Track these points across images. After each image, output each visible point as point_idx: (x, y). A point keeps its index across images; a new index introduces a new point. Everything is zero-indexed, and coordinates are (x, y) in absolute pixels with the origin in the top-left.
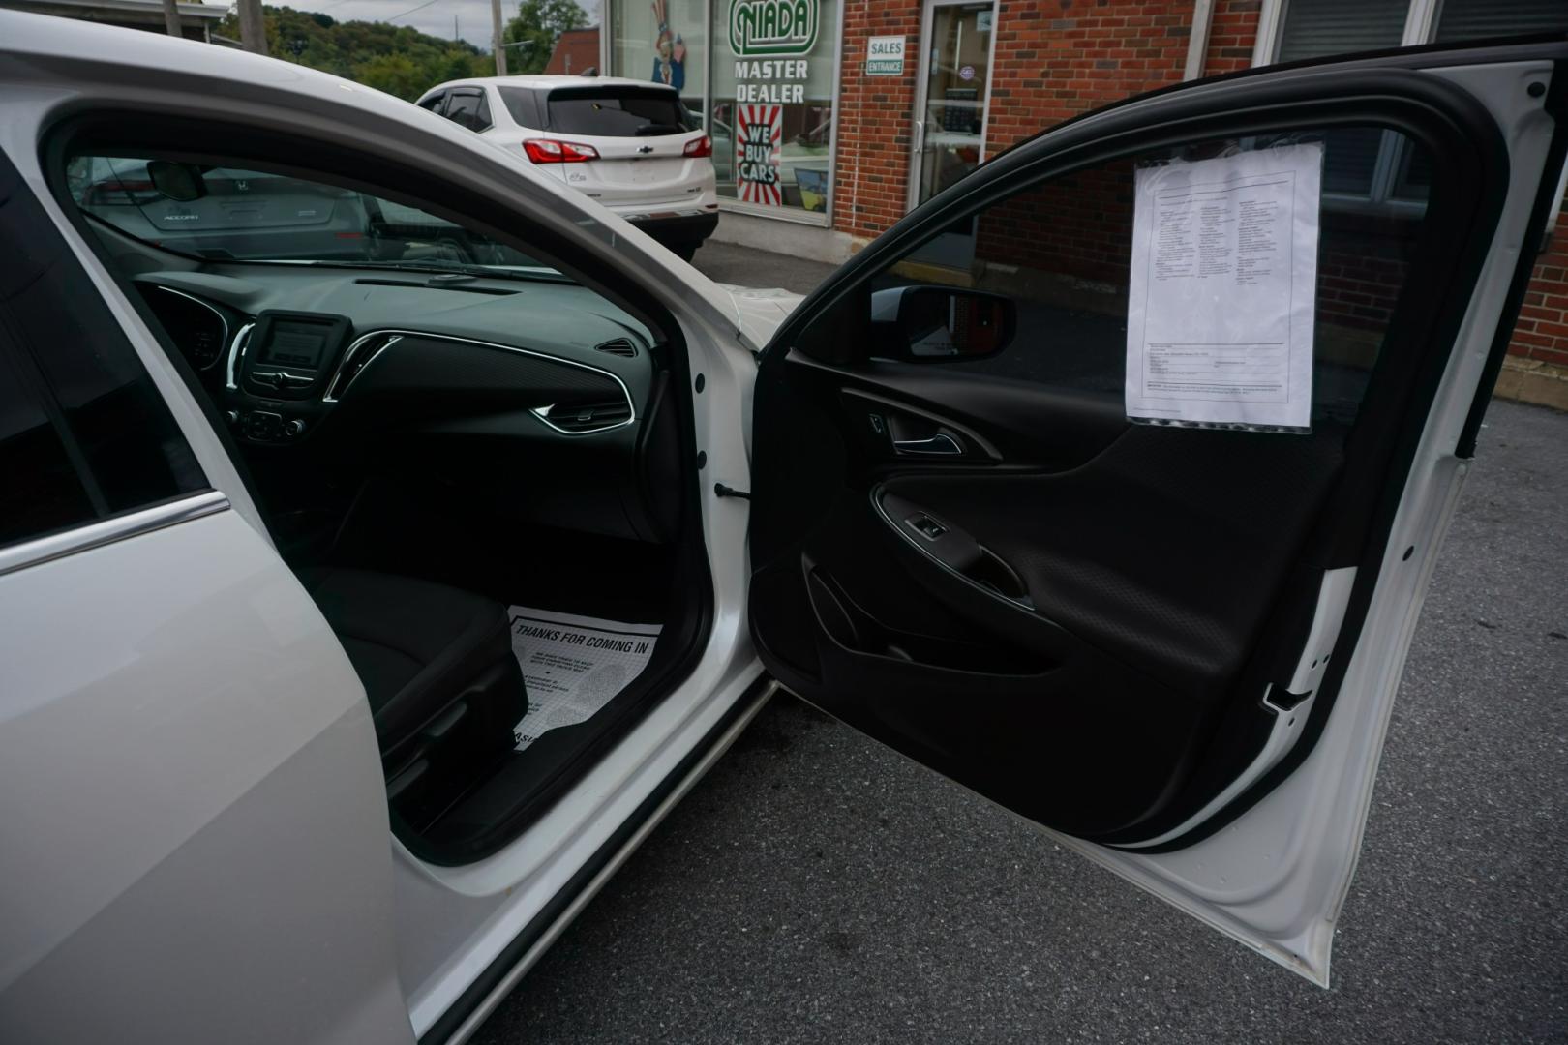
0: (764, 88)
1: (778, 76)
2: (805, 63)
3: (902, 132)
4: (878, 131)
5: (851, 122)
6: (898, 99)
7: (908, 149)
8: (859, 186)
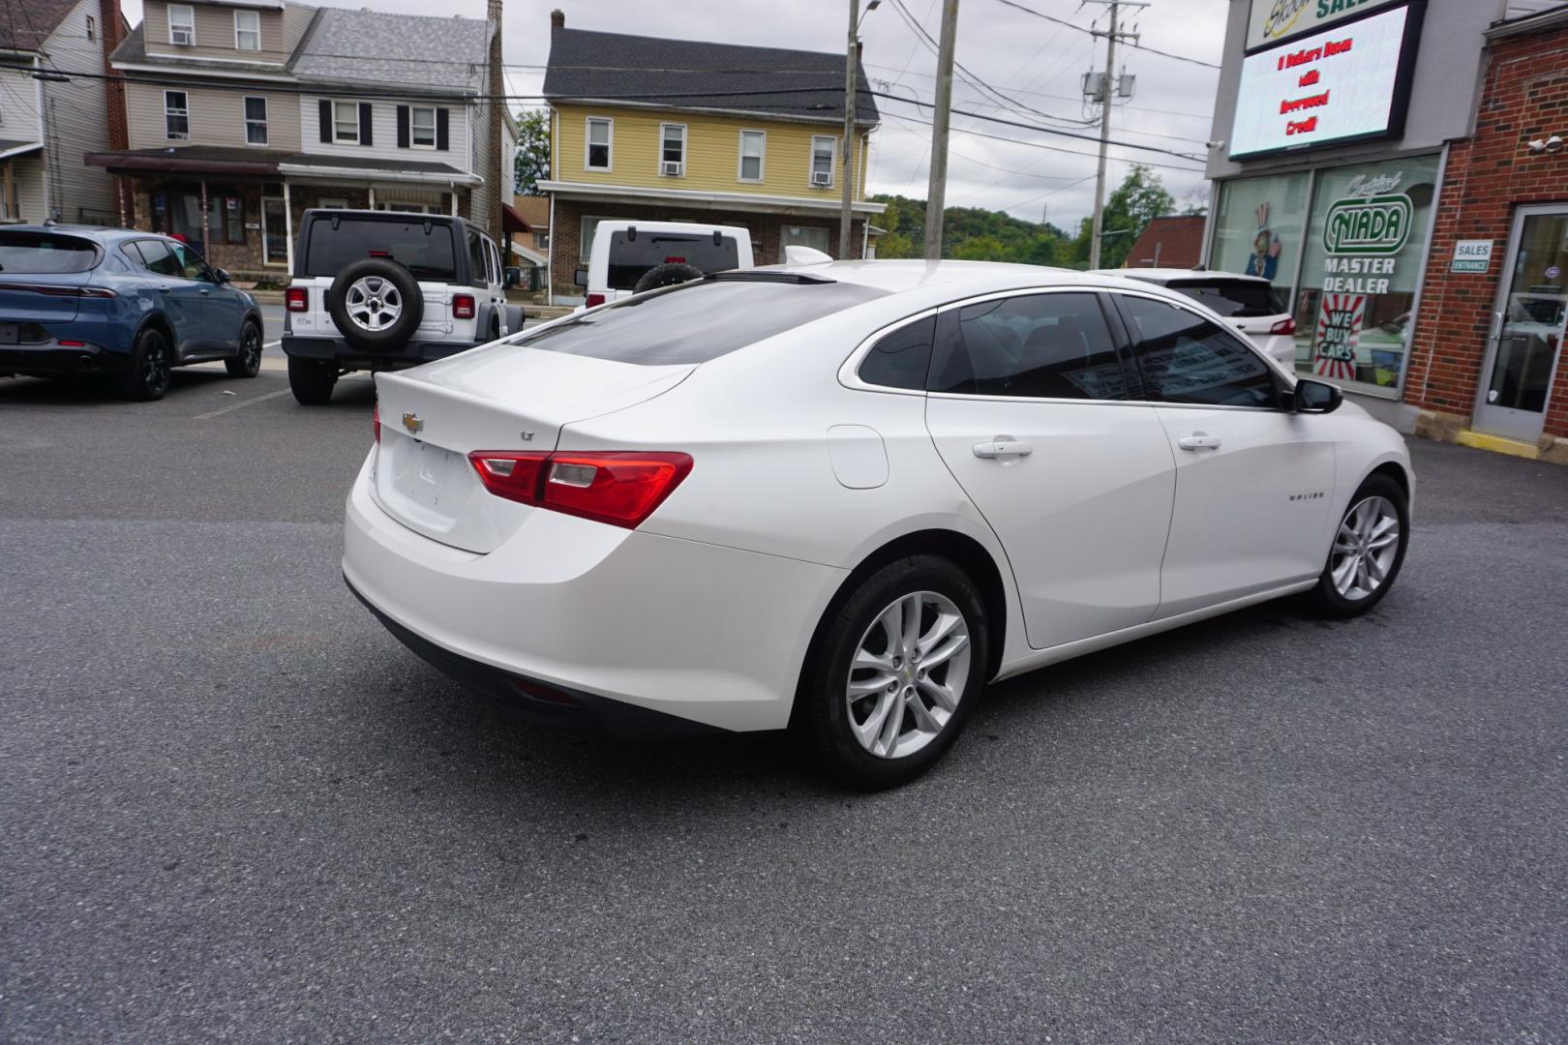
0: (1351, 280)
1: (1365, 270)
2: (1393, 261)
3: (1481, 321)
4: (1456, 320)
5: (1431, 311)
6: (1479, 293)
7: (1485, 336)
8: (1432, 366)
